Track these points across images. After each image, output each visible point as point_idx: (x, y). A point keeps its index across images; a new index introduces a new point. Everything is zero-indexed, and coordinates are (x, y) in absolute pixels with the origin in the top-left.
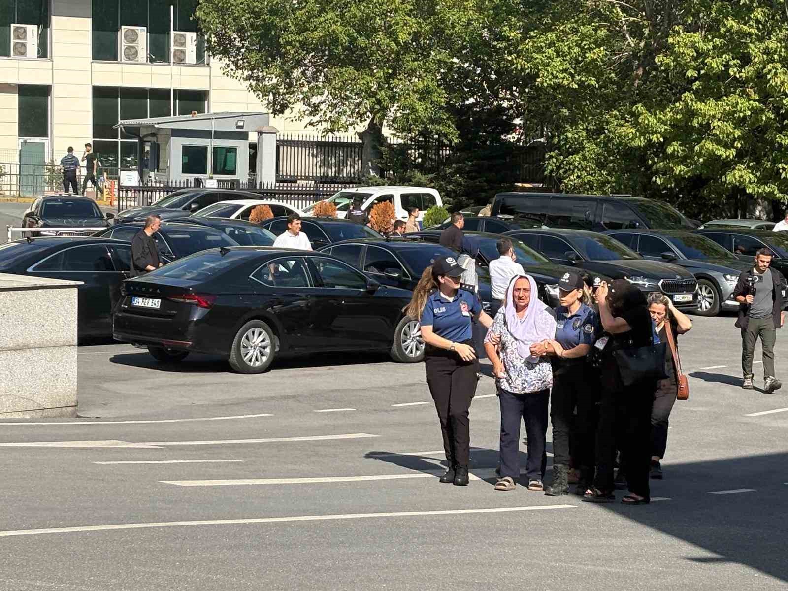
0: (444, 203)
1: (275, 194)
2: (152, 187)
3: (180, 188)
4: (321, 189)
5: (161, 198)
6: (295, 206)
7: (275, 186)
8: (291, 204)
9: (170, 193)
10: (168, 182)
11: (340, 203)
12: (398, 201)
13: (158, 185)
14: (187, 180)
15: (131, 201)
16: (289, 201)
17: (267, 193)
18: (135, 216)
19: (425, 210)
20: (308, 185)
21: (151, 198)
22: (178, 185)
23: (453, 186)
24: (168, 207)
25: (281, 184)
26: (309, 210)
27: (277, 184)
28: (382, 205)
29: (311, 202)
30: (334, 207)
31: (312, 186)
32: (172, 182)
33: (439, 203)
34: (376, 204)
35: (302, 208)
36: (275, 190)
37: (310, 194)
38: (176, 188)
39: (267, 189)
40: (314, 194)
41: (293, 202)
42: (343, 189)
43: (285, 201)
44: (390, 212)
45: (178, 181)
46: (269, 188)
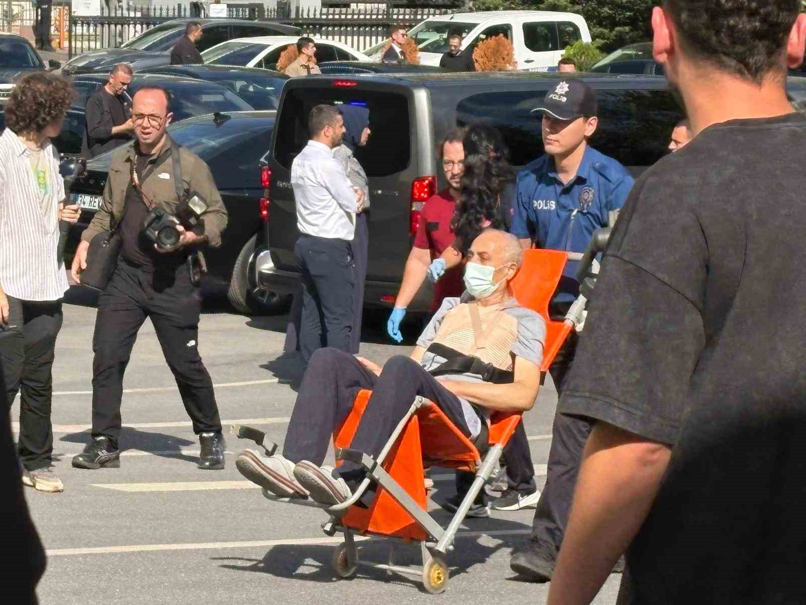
0: (594, 38)
1: (322, 25)
2: (123, 17)
3: (168, 19)
4: (395, 17)
5: (137, 35)
6: (352, 46)
7: (321, 14)
8: (346, 43)
9: (152, 27)
10: (148, 9)
11: (424, 40)
12: (518, 36)
13: (132, 14)
14: (179, 6)
15: (89, 40)
16: (343, 38)
17: (308, 25)
18: (97, 63)
19: (562, 48)
20: (375, 12)
21: (121, 35)
22: (164, 14)
23: (610, 9)
24: (147, 49)
25: (331, 10)
26: (376, 51)
27: (325, 10)
28: (492, 41)
29: (380, 38)
30: (414, 45)
31: (381, 12)
32: (155, 9)
33: (586, 37)
34: (483, 40)
35: (365, 48)
36: (321, 19)
37: (378, 26)
38: (162, 19)
39: (309, 19)
40: (384, 26)
41: (349, 38)
42: (431, 16)
43: (337, 38)
44: (506, 53)
45: (164, 8)
46: (312, 16)
